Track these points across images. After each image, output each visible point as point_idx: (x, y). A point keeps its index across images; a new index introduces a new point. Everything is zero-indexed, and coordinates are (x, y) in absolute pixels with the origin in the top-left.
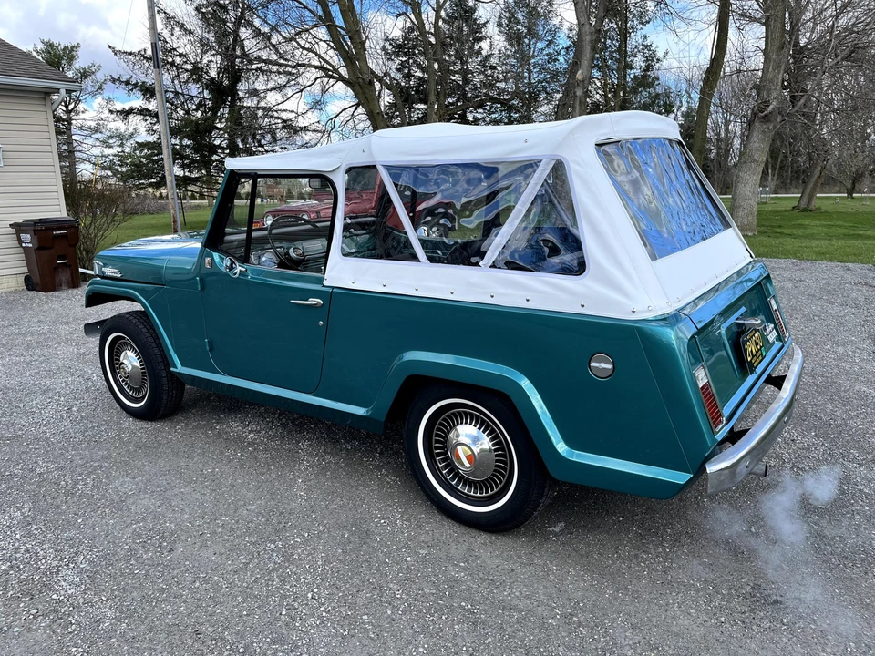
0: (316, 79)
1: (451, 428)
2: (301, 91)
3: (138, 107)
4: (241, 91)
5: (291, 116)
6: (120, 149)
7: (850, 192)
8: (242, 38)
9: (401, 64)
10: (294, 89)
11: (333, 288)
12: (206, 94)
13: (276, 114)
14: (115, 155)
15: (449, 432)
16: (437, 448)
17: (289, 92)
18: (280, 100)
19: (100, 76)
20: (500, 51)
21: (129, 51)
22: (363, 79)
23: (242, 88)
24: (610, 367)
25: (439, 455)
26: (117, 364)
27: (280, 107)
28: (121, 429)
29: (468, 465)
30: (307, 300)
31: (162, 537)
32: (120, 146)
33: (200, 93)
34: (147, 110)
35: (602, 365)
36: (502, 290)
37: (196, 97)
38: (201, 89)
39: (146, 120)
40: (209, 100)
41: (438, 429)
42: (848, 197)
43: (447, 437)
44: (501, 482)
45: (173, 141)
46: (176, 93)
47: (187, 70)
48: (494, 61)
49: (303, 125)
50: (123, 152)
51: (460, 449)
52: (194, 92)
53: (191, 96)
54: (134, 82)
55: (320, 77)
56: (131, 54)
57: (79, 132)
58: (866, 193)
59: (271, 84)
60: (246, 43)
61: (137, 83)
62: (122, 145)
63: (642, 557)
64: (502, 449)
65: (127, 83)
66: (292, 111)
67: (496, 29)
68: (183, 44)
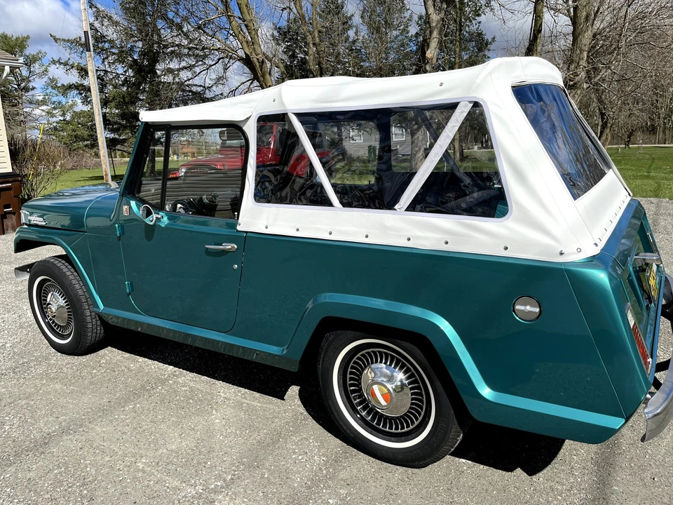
0: (219, 60)
1: (366, 367)
2: (207, 69)
3: (74, 83)
4: (159, 69)
5: (199, 89)
6: (62, 118)
7: (627, 143)
8: (159, 28)
9: (287, 48)
10: (202, 68)
11: (247, 232)
12: (130, 73)
13: (187, 88)
14: (57, 123)
15: (363, 370)
16: (352, 385)
17: (197, 70)
18: (190, 76)
19: (46, 61)
20: (363, 37)
21: (67, 39)
22: (258, 59)
23: (160, 67)
24: (537, 310)
25: (353, 391)
26: (45, 304)
27: (191, 82)
28: (49, 365)
29: (383, 403)
30: (222, 245)
31: (83, 485)
32: (62, 116)
33: (125, 72)
34: (82, 85)
35: (526, 308)
36: (419, 233)
37: (122, 74)
38: (126, 69)
39: (81, 94)
40: (133, 77)
41: (352, 368)
42: (626, 148)
43: (361, 374)
44: (417, 419)
45: (104, 110)
46: (106, 72)
47: (114, 54)
48: (358, 45)
49: (210, 97)
50: (64, 120)
51: (375, 388)
52: (120, 71)
53: (117, 74)
54: (71, 62)
55: (223, 58)
56: (68, 41)
57: (29, 106)
58: (640, 144)
59: (183, 64)
60: (162, 31)
61: (74, 64)
62: (64, 115)
63: (557, 489)
64: (418, 388)
65: (66, 64)
66: (201, 86)
67: (361, 21)
68: (110, 33)
